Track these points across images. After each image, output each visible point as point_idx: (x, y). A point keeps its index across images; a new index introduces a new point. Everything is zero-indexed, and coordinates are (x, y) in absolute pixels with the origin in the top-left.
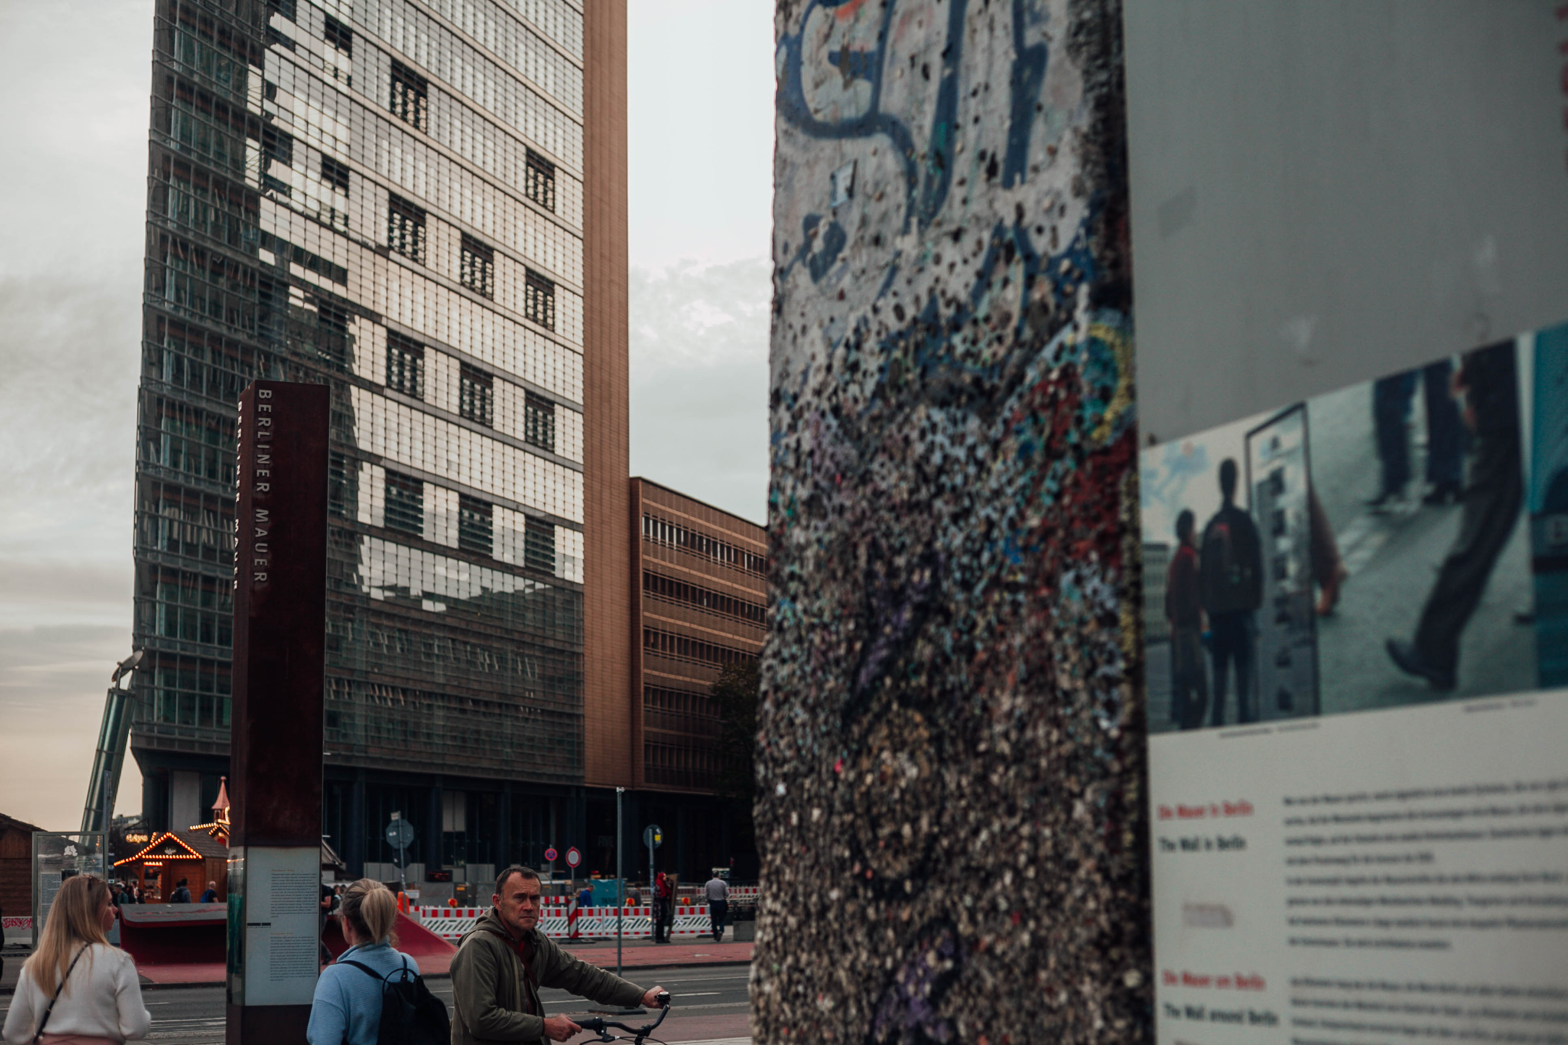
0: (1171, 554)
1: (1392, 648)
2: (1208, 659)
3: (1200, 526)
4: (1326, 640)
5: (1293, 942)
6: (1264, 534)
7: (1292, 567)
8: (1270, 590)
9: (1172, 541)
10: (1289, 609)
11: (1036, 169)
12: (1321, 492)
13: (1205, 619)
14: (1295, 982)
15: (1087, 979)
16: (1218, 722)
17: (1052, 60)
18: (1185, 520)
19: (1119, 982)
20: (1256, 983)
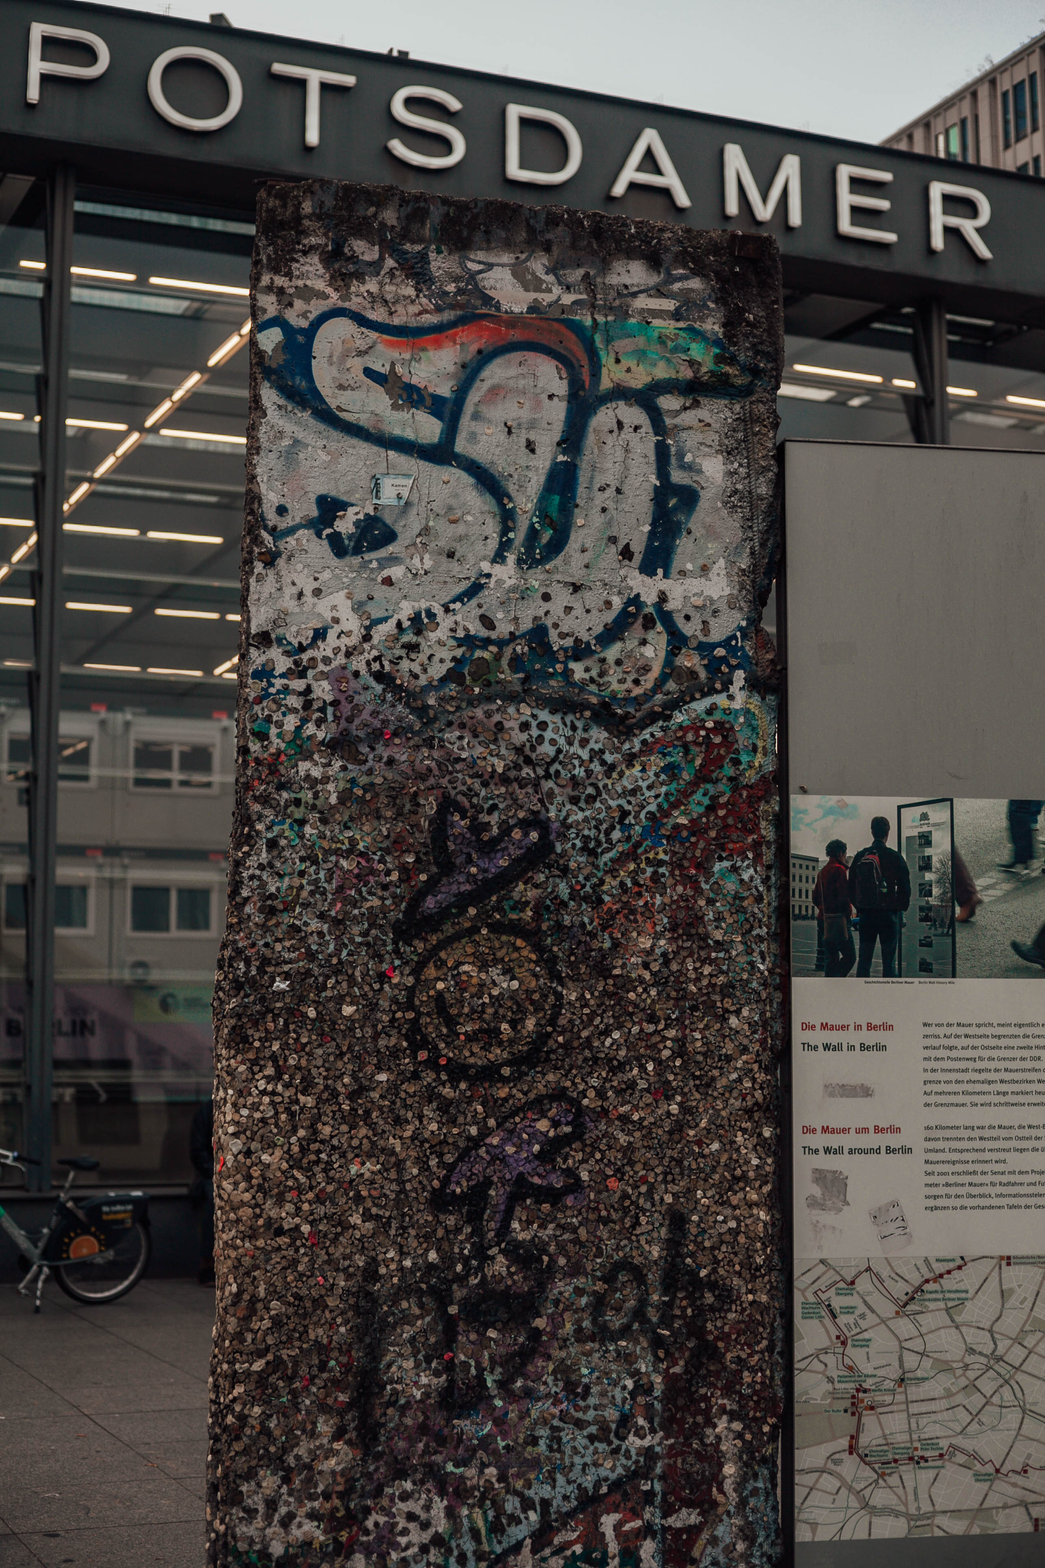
0: (821, 866)
1: (1015, 946)
2: (856, 936)
3: (851, 853)
4: (963, 937)
5: (927, 1105)
6: (913, 869)
7: (935, 891)
8: (915, 900)
9: (824, 859)
10: (932, 914)
11: (683, 573)
12: (962, 852)
13: (854, 910)
14: (928, 1128)
15: (739, 1133)
16: (863, 972)
17: (704, 504)
18: (836, 849)
19: (760, 1135)
20: (894, 1130)
